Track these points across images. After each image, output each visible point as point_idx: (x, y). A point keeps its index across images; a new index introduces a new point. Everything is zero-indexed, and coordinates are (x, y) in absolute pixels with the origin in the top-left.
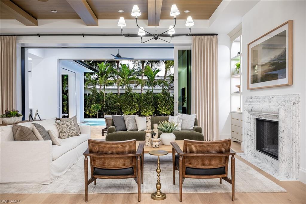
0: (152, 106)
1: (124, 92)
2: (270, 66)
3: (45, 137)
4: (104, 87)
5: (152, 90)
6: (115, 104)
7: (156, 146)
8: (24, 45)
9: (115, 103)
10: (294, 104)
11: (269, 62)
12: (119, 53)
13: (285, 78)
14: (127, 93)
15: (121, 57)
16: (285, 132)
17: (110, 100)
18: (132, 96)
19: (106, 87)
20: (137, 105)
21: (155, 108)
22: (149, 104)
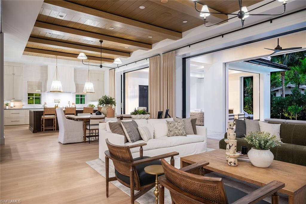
3: (130, 132)
7: (230, 163)
8: (185, 56)
12: (279, 45)
15: (282, 49)
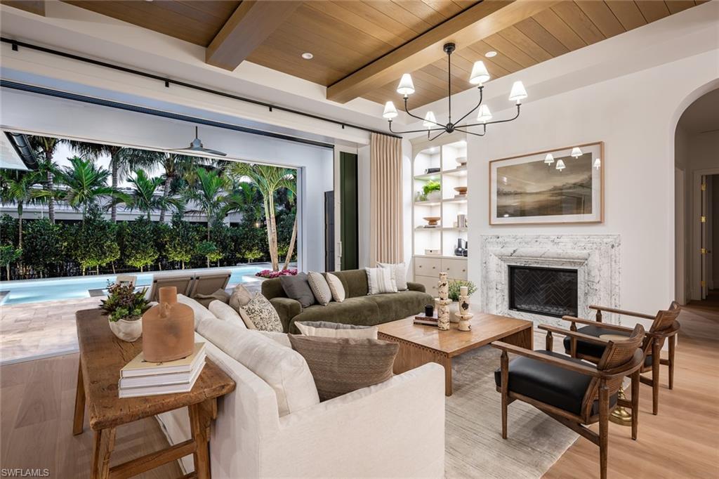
0: (152, 246)
1: (80, 217)
2: (551, 196)
4: (20, 207)
5: (149, 216)
6: (57, 245)
9: (57, 243)
10: (613, 246)
11: (550, 190)
13: (591, 213)
14: (88, 221)
16: (601, 282)
17: (42, 235)
18: (104, 227)
19: (24, 206)
20: (115, 245)
21: (159, 250)
22: (146, 243)
